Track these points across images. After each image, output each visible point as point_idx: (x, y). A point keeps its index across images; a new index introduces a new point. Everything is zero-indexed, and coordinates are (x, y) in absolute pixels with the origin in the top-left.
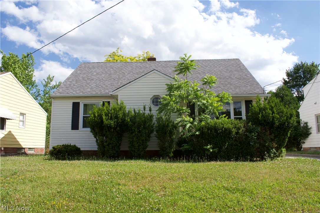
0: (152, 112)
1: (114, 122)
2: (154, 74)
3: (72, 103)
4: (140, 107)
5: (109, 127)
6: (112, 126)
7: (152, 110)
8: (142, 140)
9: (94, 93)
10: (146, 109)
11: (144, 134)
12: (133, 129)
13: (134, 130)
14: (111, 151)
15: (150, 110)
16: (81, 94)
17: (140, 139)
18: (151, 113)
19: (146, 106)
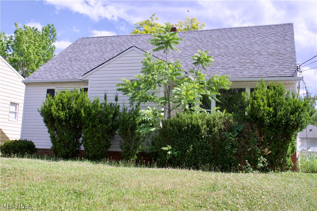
0: (118, 102)
1: (66, 114)
2: (133, 52)
3: (46, 91)
4: (100, 95)
5: (59, 120)
6: (62, 118)
7: (118, 99)
8: (98, 138)
9: (71, 77)
10: (107, 98)
11: (100, 129)
12: (86, 123)
13: (88, 124)
14: (64, 150)
15: (116, 99)
16: (57, 79)
17: (95, 136)
18: (116, 104)
19: (107, 94)
